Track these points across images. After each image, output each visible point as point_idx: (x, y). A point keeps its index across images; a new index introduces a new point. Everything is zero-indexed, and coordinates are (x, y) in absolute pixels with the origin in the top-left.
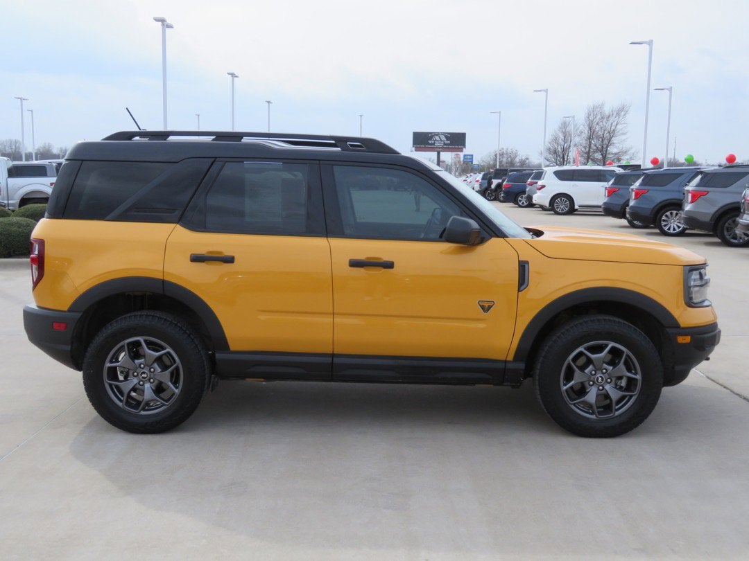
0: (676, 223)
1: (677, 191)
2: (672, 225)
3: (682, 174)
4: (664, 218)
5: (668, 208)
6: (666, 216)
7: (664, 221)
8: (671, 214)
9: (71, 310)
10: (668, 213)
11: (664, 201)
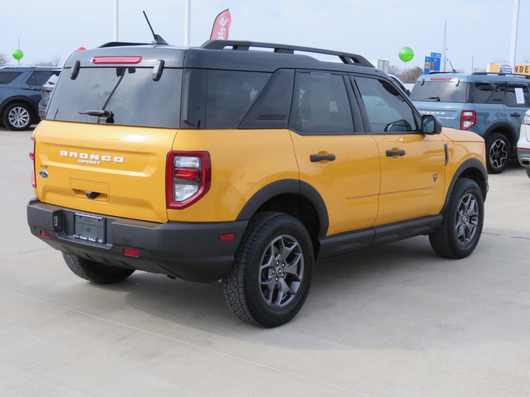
0: (21, 118)
1: (19, 89)
2: (19, 120)
3: (21, 73)
4: (10, 114)
5: (13, 105)
6: (13, 112)
7: (11, 116)
8: (17, 110)
9: (240, 219)
10: (14, 109)
11: (9, 98)
